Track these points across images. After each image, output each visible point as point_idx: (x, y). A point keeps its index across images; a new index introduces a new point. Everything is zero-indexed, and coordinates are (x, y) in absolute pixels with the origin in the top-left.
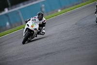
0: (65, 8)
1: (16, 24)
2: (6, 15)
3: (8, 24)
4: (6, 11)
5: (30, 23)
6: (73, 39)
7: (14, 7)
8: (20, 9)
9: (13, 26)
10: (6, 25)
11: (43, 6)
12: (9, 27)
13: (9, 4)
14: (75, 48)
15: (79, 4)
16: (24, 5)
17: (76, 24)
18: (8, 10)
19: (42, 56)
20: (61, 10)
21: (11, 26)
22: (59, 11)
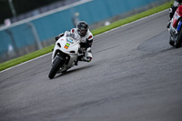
0: (117, 18)
1: (27, 49)
2: (8, 31)
3: (11, 48)
4: (8, 24)
5: (63, 41)
6: (133, 76)
7: (22, 16)
8: (33, 21)
9: (21, 52)
10: (7, 50)
11: (77, 14)
12: (14, 54)
13: (14, 11)
14: (136, 94)
15: (144, 10)
16: (41, 13)
17: (138, 49)
18: (12, 22)
19: (75, 107)
20: (111, 22)
21: (17, 53)
22: (107, 24)
